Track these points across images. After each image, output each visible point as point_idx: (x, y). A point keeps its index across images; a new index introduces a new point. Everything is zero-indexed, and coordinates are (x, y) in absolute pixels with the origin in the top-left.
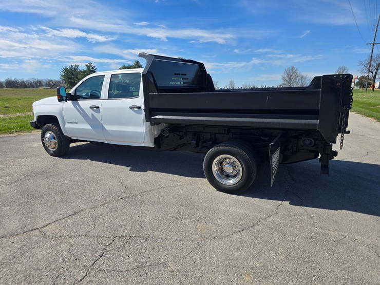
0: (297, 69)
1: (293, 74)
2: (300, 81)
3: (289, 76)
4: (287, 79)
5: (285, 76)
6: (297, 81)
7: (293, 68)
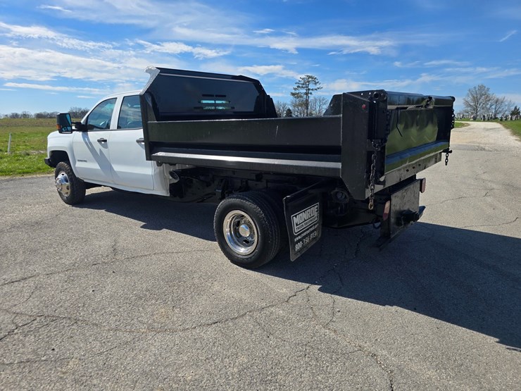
0: (488, 89)
1: (481, 96)
2: (493, 107)
3: (476, 100)
4: (472, 104)
5: (470, 99)
6: (488, 106)
7: (481, 87)
